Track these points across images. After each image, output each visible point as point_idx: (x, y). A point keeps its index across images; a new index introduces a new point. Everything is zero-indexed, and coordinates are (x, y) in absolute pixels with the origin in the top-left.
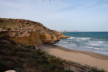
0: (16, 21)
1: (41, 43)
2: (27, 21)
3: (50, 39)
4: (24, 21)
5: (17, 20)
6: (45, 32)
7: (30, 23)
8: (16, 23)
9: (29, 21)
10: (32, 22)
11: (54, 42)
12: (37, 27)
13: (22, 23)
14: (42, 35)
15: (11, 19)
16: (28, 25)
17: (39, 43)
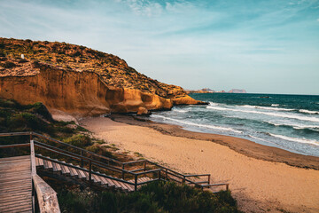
0: (41, 46)
1: (100, 109)
2: (76, 47)
3: (138, 102)
4: (67, 47)
5: (47, 43)
6: (125, 81)
7: (85, 54)
8: (40, 51)
9: (82, 48)
10: (91, 51)
11: (146, 112)
12: (105, 65)
13: (60, 53)
14: (111, 88)
15: (29, 41)
16: (78, 59)
17: (93, 109)
